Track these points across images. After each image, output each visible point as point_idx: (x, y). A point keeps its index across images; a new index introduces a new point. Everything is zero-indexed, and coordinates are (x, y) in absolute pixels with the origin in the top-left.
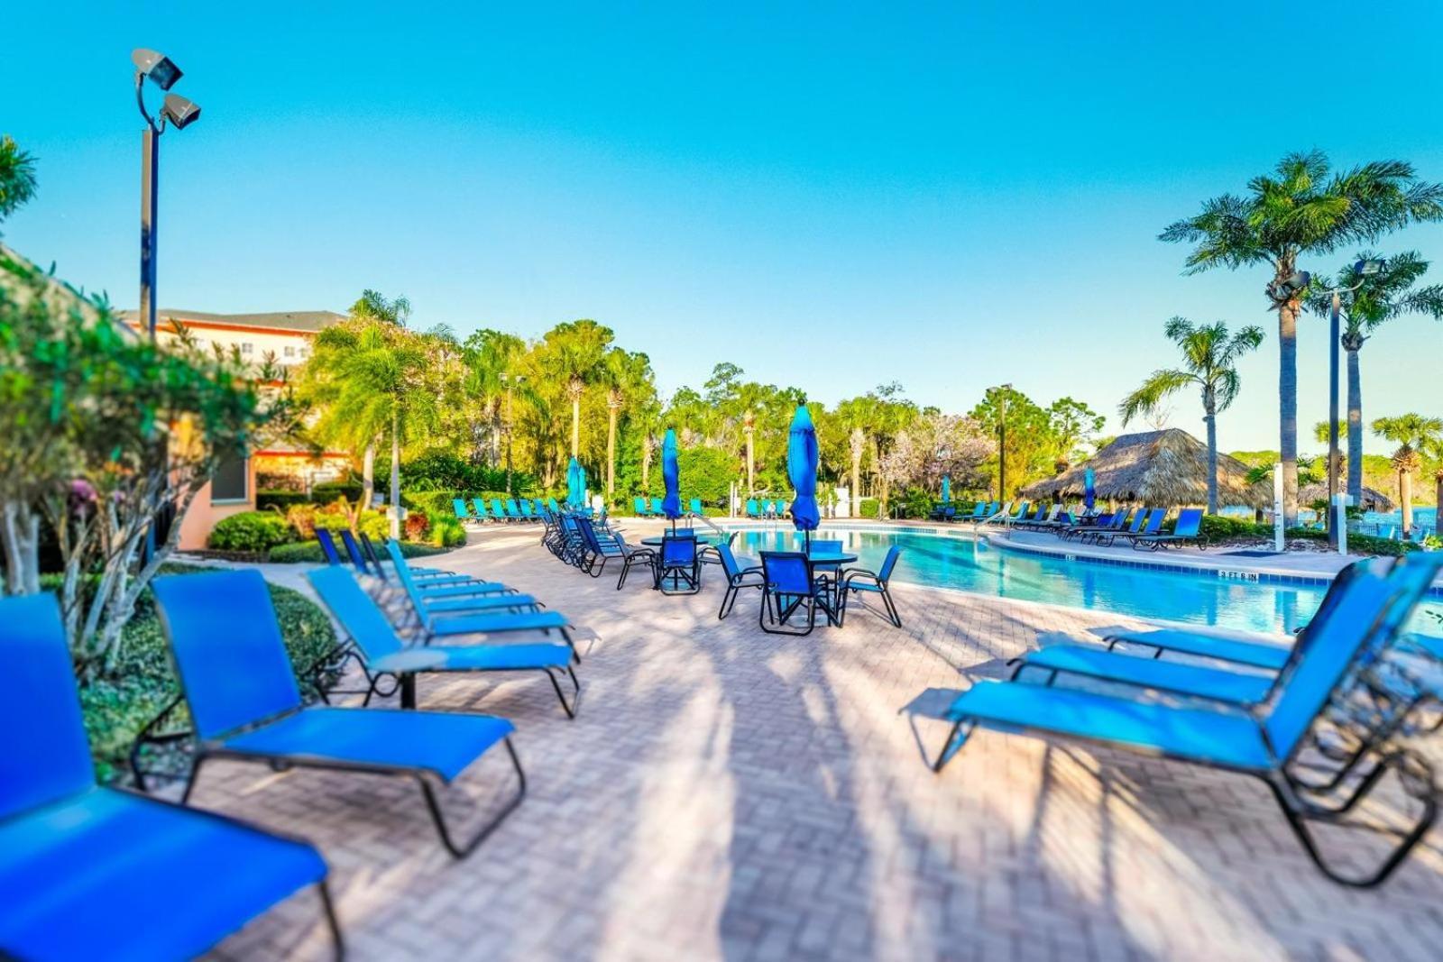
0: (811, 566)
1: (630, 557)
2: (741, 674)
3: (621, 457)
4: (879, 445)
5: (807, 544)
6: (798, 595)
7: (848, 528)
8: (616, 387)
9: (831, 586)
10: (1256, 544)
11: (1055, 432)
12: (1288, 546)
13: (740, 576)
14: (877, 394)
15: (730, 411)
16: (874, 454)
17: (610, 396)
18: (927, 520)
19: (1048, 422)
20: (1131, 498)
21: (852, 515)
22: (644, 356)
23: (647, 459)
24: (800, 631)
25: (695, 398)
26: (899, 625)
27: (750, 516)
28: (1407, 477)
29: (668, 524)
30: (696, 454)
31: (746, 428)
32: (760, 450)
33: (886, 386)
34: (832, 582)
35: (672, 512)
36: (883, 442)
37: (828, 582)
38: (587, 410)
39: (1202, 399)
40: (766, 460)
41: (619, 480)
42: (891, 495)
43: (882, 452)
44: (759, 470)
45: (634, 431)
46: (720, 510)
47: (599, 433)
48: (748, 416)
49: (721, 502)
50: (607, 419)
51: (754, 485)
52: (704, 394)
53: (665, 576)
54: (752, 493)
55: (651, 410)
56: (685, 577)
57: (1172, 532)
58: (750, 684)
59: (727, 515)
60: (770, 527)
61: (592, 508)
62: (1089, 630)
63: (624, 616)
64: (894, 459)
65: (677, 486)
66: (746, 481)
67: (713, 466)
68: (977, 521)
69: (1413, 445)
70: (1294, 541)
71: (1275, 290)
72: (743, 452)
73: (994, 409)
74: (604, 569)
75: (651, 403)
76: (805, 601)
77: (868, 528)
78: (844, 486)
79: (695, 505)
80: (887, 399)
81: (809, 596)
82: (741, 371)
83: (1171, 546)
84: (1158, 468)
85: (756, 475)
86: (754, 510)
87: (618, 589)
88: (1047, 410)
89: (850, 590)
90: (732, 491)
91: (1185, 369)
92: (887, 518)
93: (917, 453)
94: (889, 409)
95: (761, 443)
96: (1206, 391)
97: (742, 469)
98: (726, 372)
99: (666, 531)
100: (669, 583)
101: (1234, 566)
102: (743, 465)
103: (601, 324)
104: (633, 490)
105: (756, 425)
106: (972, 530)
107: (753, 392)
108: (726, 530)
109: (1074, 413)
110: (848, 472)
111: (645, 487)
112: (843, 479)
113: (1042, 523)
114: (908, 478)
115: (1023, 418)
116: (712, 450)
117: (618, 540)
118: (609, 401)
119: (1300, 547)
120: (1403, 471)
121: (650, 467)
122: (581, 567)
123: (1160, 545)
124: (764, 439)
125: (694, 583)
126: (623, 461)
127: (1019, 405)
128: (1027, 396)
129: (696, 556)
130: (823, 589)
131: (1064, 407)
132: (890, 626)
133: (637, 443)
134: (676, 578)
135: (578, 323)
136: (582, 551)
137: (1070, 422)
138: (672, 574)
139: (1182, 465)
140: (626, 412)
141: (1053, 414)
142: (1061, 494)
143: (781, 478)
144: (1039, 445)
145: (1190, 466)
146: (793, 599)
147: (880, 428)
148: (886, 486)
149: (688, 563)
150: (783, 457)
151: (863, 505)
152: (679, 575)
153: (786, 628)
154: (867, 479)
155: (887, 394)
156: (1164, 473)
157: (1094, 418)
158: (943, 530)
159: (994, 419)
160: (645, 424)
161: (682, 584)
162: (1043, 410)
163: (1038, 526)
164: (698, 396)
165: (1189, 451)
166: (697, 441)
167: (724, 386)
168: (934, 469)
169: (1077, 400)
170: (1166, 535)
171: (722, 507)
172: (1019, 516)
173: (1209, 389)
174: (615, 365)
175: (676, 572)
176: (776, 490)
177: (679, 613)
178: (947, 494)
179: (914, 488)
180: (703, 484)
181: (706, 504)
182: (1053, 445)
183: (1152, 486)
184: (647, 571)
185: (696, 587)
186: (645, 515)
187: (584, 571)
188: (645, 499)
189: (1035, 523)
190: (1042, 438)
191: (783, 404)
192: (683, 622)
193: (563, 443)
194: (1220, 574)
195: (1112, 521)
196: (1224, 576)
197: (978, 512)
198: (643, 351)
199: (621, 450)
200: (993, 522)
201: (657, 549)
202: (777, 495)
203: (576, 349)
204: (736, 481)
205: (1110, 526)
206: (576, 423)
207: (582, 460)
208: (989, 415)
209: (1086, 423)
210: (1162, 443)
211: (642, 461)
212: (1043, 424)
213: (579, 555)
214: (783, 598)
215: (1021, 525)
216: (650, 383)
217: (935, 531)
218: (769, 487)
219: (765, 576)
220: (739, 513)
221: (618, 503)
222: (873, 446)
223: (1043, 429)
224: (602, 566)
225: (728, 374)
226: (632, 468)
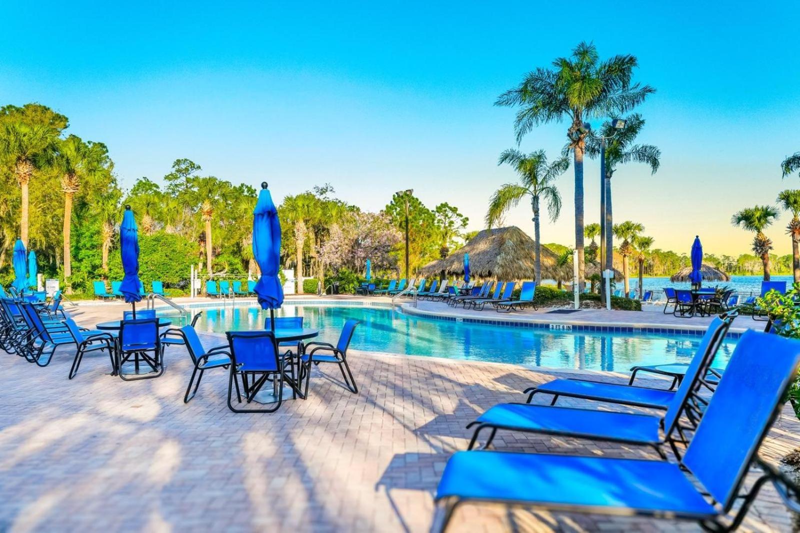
0: (276, 342)
1: (85, 343)
2: (212, 468)
3: (78, 242)
4: (316, 234)
5: (272, 322)
6: (263, 372)
7: (295, 303)
8: (71, 172)
9: (295, 360)
10: (564, 305)
11: (439, 228)
12: (581, 305)
13: (206, 357)
14: (314, 193)
15: (189, 201)
16: (312, 242)
17: (64, 180)
18: (354, 294)
19: (433, 220)
20: (490, 274)
21: (297, 292)
22: (102, 145)
23: (107, 244)
24: (267, 407)
25: (155, 189)
26: (355, 391)
27: (209, 295)
28: (627, 259)
29: (128, 307)
30: (157, 240)
31: (204, 217)
32: (217, 237)
33: (321, 187)
34: (295, 356)
35: (131, 293)
36: (320, 231)
37: (291, 356)
38: (38, 193)
39: (531, 206)
40: (222, 246)
41: (76, 264)
42: (325, 275)
43: (319, 240)
44: (216, 255)
45: (92, 216)
46: (180, 291)
47: (53, 217)
48: (207, 206)
49: (182, 284)
50: (62, 205)
51: (212, 268)
52: (163, 186)
53: (126, 359)
54: (211, 275)
55: (110, 197)
56: (147, 359)
57: (518, 299)
58: (222, 479)
59: (188, 295)
60: (229, 304)
61: (45, 292)
62: (495, 380)
63: (75, 408)
64: (328, 246)
65: (137, 269)
66: (205, 265)
67: (173, 251)
68: (391, 294)
69: (629, 240)
70: (584, 302)
71: (572, 134)
72: (202, 238)
73: (398, 209)
74: (54, 356)
75: (110, 191)
76: (271, 377)
77: (311, 303)
78: (290, 268)
79: (157, 286)
80: (321, 197)
81: (275, 372)
82: (199, 167)
83: (518, 308)
84: (505, 253)
85: (214, 259)
86: (213, 290)
87: (70, 378)
88: (433, 211)
89: (312, 363)
90: (193, 273)
91: (521, 185)
92: (324, 294)
93: (346, 241)
94: (325, 205)
95: (218, 231)
96: (534, 200)
97: (201, 253)
98: (184, 167)
99: (125, 314)
100: (129, 367)
101: (558, 321)
102: (202, 250)
103: (55, 109)
104: (93, 272)
105: (213, 214)
106: (391, 302)
107: (211, 185)
108: (187, 309)
109: (450, 214)
110: (292, 256)
111: (105, 270)
112: (288, 263)
113: (435, 294)
114: (340, 261)
115: (418, 217)
116: (172, 236)
117: (69, 326)
118: (64, 185)
119: (587, 306)
120: (625, 256)
121: (110, 251)
122: (25, 356)
123: (512, 307)
124: (221, 227)
125: (157, 364)
126: (80, 245)
127: (415, 207)
128: (420, 200)
129: (158, 337)
130: (289, 364)
131: (443, 209)
132: (347, 393)
133: (94, 228)
134: (137, 361)
135: (27, 107)
136: (29, 338)
137: (447, 220)
138: (132, 357)
139: (518, 252)
140: (83, 198)
141: (437, 214)
142: (446, 272)
143: (237, 260)
144: (429, 236)
145: (523, 252)
146: (258, 377)
147: (317, 220)
148: (322, 267)
149: (149, 345)
150: (238, 244)
151: (305, 283)
152: (140, 357)
153: (253, 406)
154: (307, 263)
155: (321, 194)
156: (509, 257)
157: (462, 218)
158: (367, 302)
159: (398, 217)
160: (103, 210)
161: (144, 367)
162: (430, 211)
163: (433, 296)
164: (157, 187)
165: (522, 242)
166: (158, 228)
167: (182, 179)
168: (359, 254)
169: (451, 205)
170: (514, 300)
171: (183, 288)
172: (420, 290)
173: (536, 199)
174: (70, 151)
175: (137, 356)
176: (232, 272)
177: (140, 400)
178: (369, 275)
179: (344, 269)
180: (165, 267)
181: (167, 286)
182: (439, 237)
183: (502, 266)
184: (105, 355)
185: (159, 369)
186: (106, 298)
187: (29, 361)
188: (105, 281)
189: (432, 294)
190: (431, 231)
191: (237, 198)
192: (147, 409)
193: (12, 226)
194: (551, 327)
195: (482, 291)
196: (553, 328)
197: (392, 287)
198: (101, 142)
199: (77, 235)
200: (405, 295)
201: (116, 333)
202: (233, 276)
203: (24, 130)
204: (196, 264)
205: (480, 295)
206: (25, 206)
207: (35, 244)
208: (395, 213)
209: (458, 222)
210: (507, 236)
211: (101, 245)
212: (430, 221)
213: (25, 343)
214: (250, 376)
215: (421, 296)
216: (109, 172)
217: (361, 303)
218: (226, 270)
219: (232, 356)
220: (199, 293)
221: (75, 286)
222: (312, 236)
223: (430, 225)
224: (52, 353)
225: (186, 169)
226: (91, 252)
